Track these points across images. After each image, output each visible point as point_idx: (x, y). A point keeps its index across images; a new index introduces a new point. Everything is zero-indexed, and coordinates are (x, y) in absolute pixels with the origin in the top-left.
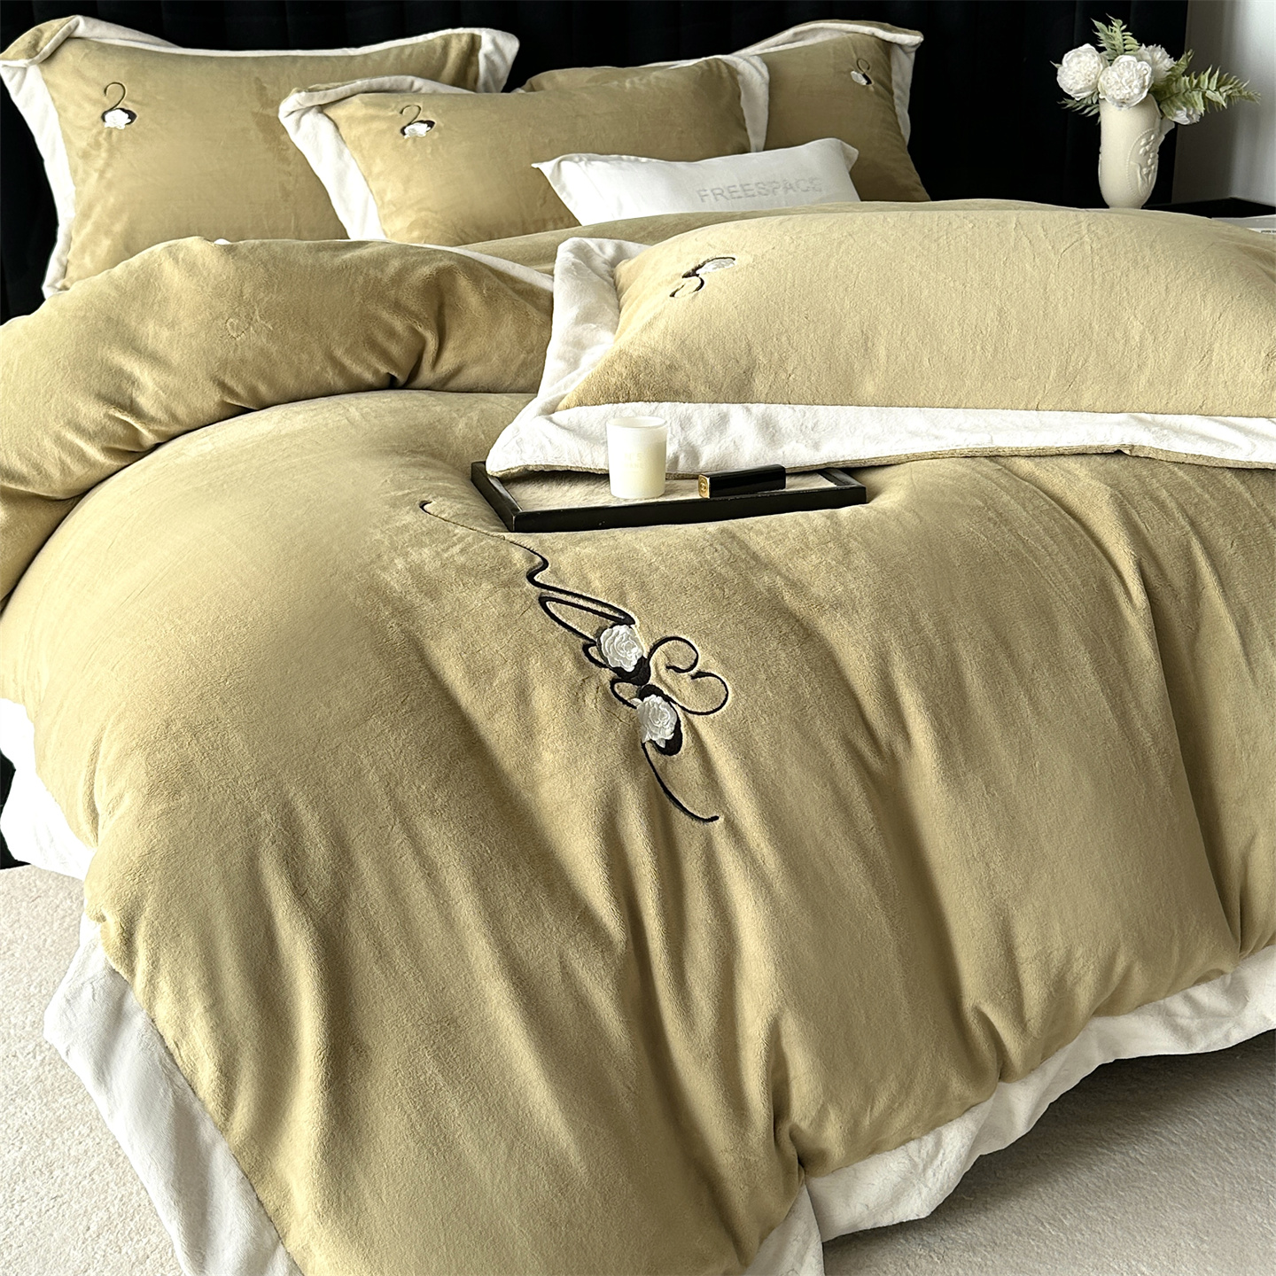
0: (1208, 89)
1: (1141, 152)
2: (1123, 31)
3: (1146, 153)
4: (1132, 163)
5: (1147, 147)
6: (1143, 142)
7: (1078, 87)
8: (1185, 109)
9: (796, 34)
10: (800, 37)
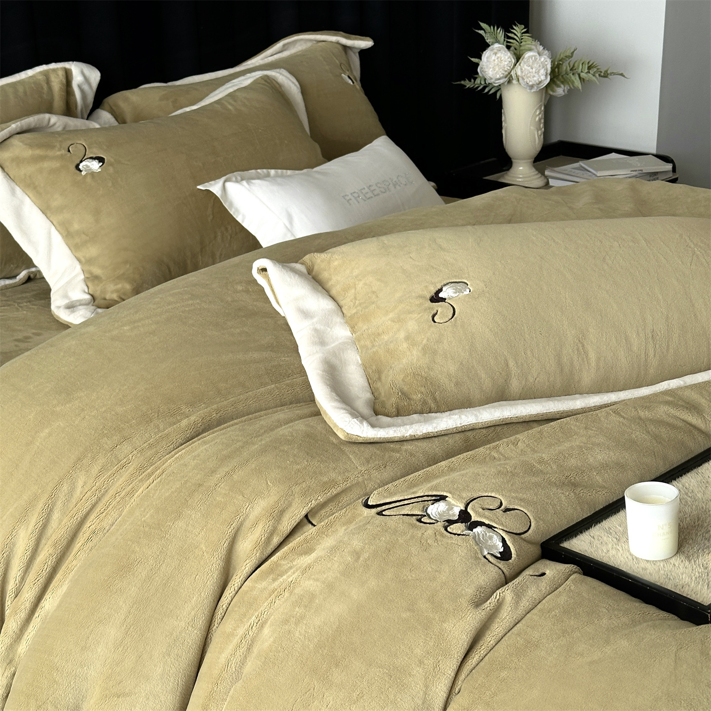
0: (582, 72)
1: (537, 119)
2: (523, 33)
3: (540, 120)
4: (532, 128)
5: (540, 115)
6: (538, 113)
7: (498, 76)
8: (562, 86)
9: (284, 45)
10: (286, 47)
